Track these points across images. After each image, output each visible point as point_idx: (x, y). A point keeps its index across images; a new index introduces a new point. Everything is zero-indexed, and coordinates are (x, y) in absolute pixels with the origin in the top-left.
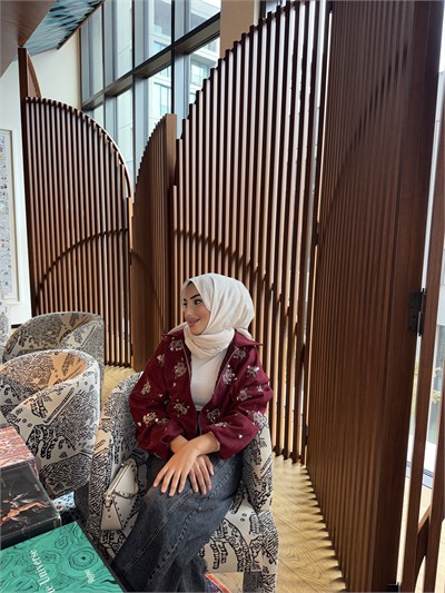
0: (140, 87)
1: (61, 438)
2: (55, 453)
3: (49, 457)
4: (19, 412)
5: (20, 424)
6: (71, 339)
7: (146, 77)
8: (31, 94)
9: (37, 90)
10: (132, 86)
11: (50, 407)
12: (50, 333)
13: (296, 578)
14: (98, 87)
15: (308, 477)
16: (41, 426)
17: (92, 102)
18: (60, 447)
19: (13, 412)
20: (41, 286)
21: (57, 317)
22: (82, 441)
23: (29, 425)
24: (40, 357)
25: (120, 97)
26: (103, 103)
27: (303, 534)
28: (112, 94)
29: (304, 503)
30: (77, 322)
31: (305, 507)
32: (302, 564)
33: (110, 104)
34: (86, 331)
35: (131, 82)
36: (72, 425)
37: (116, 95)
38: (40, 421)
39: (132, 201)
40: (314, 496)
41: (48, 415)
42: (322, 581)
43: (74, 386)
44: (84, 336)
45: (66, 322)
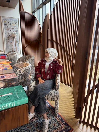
0: (44, 7)
1: (24, 77)
2: (23, 79)
3: (22, 80)
4: (17, 72)
5: (17, 74)
6: (28, 61)
7: (45, 4)
8: (22, 10)
9: (23, 9)
10: (42, 7)
11: (22, 71)
12: (25, 60)
13: (65, 106)
14: (36, 7)
15: (72, 90)
16: (21, 74)
17: (35, 11)
18: (24, 78)
19: (16, 72)
20: (24, 51)
21: (26, 57)
22: (28, 78)
23: (18, 74)
24: (22, 63)
25: (40, 9)
26: (37, 11)
27: (69, 99)
28: (38, 9)
30: (30, 58)
31: (70, 95)
32: (67, 104)
33: (38, 11)
34: (31, 59)
35: (42, 6)
36: (26, 75)
37: (39, 9)
38: (20, 73)
39: (41, 33)
40: (73, 93)
41: (22, 73)
42: (70, 107)
43: (26, 68)
44: (30, 60)
45: (28, 57)
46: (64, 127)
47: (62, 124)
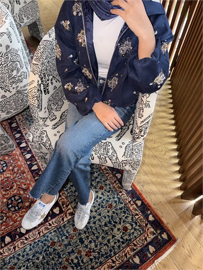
13: (151, 153)
15: (170, 87)
27: (159, 126)
29: (164, 106)
31: (164, 109)
32: (156, 145)
40: (171, 101)
42: (166, 157)
46: (150, 233)
47: (146, 225)
